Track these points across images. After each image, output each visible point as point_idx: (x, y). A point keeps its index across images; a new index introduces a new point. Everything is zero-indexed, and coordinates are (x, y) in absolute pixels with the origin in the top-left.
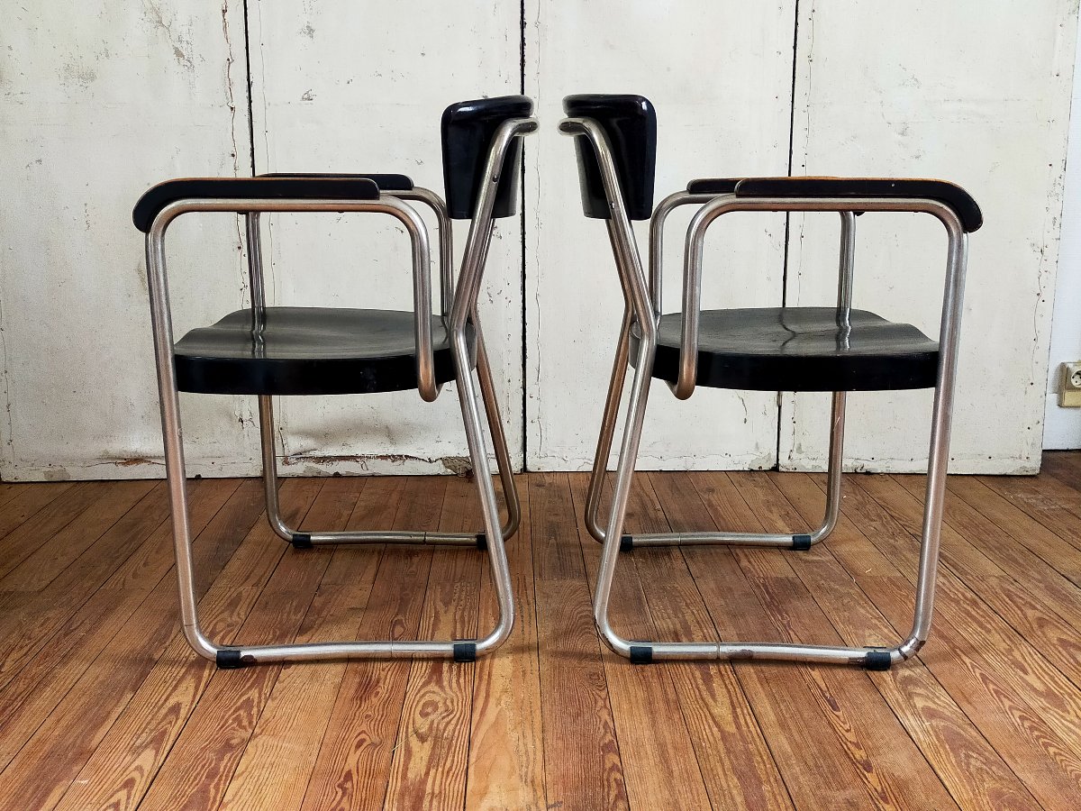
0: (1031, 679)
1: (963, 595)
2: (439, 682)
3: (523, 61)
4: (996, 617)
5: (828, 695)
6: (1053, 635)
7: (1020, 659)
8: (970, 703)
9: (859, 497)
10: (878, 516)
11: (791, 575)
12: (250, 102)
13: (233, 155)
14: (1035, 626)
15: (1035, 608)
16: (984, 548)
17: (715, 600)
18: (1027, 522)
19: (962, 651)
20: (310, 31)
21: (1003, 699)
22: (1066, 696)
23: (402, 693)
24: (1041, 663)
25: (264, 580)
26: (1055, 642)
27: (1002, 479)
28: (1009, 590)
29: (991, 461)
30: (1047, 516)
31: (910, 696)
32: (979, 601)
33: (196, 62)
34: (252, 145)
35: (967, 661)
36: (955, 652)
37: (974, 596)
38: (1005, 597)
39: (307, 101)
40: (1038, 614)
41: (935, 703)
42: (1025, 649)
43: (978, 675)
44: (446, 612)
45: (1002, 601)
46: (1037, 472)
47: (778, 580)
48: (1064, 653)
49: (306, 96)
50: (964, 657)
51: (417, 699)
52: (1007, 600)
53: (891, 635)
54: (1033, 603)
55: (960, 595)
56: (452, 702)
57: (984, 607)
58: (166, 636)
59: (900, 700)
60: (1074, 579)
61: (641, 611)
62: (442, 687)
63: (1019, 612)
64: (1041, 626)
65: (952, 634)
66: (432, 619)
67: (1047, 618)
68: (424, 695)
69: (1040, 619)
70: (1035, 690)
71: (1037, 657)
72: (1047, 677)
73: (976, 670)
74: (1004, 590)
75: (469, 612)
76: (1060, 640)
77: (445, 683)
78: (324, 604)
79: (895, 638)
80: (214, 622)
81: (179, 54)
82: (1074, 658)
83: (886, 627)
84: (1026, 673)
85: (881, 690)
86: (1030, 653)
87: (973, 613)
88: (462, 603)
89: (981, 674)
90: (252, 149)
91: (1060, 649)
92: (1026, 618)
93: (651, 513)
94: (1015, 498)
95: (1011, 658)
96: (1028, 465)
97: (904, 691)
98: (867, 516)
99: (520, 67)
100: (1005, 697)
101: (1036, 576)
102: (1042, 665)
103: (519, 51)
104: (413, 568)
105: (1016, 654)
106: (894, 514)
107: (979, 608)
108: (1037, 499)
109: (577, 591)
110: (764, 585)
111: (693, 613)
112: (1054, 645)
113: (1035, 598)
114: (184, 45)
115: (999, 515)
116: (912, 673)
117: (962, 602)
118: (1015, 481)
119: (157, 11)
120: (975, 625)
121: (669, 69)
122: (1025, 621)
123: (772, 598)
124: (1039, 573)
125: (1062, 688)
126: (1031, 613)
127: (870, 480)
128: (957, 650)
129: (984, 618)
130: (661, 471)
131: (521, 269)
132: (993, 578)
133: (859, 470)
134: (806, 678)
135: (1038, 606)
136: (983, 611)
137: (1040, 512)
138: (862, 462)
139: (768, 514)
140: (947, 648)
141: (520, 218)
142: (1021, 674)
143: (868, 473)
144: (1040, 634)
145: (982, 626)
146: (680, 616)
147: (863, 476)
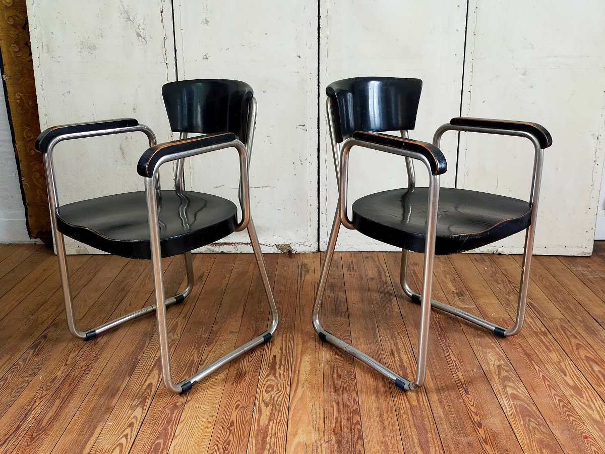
0: (568, 379)
1: (540, 329)
2: (275, 375)
3: (319, 36)
4: (555, 343)
5: (464, 386)
6: (583, 353)
7: (564, 367)
8: (535, 392)
9: (493, 269)
10: (502, 281)
12: (176, 60)
14: (575, 348)
15: (576, 338)
16: (556, 301)
17: (413, 330)
18: (580, 285)
19: (535, 362)
20: (207, 22)
21: (551, 389)
22: (584, 389)
23: (257, 380)
24: (574, 370)
25: (188, 315)
26: (583, 358)
27: (570, 259)
28: (565, 327)
29: (566, 249)
30: (592, 282)
31: (505, 387)
32: (548, 333)
33: (148, 39)
35: (537, 368)
36: (531, 363)
37: (547, 331)
38: (562, 331)
39: (205, 60)
40: (578, 342)
41: (517, 391)
42: (567, 361)
43: (541, 376)
44: (278, 335)
45: (560, 334)
46: (591, 254)
47: (446, 319)
48: (587, 364)
49: (205, 57)
50: (535, 366)
51: (264, 384)
52: (563, 333)
53: (500, 352)
54: (576, 335)
55: (539, 330)
56: (281, 386)
57: (550, 336)
58: (143, 346)
59: (500, 389)
60: (599, 321)
61: (375, 337)
62: (276, 377)
63: (567, 340)
64: (577, 348)
65: (531, 352)
67: (582, 344)
68: (267, 381)
69: (578, 344)
70: (568, 385)
71: (573, 366)
72: (576, 378)
73: (541, 373)
74: (562, 326)
75: (289, 335)
76: (586, 357)
77: (277, 375)
78: (219, 329)
79: (502, 354)
81: (139, 35)
82: (592, 368)
83: (498, 348)
84: (566, 375)
85: (491, 383)
86: (569, 364)
87: (544, 340)
88: (286, 330)
89: (543, 376)
91: (585, 362)
92: (571, 343)
93: (384, 279)
94: (577, 271)
95: (559, 366)
96: (586, 251)
97: (503, 383)
98: (497, 281)
99: (317, 40)
100: (553, 389)
101: (580, 318)
102: (575, 371)
103: (317, 31)
105: (562, 364)
106: (510, 280)
107: (547, 337)
108: (588, 271)
109: (343, 324)
110: (439, 322)
111: (401, 337)
112: (582, 360)
113: (577, 332)
114: (141, 30)
115: (566, 281)
116: (508, 374)
117: (539, 334)
118: (578, 260)
119: (127, 12)
120: (544, 348)
121: (397, 40)
122: (570, 346)
123: (442, 330)
124: (582, 317)
125: (582, 384)
126: (574, 341)
127: (501, 258)
128: (533, 362)
129: (549, 343)
130: (390, 252)
131: (317, 147)
132: (558, 320)
133: (495, 253)
134: (455, 376)
135: (578, 337)
136: (549, 339)
137: (588, 279)
138: (497, 248)
139: (444, 279)
140: (528, 360)
141: (317, 120)
142: (563, 376)
143: (500, 254)
144: (576, 353)
145: (547, 348)
146: (394, 339)
147: (497, 256)
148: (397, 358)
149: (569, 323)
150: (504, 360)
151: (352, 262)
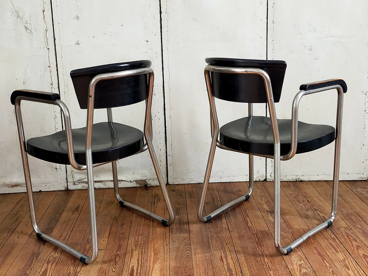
0: (350, 272)
1: (330, 236)
3: (161, 26)
4: (341, 246)
6: (361, 252)
7: (347, 263)
9: (296, 192)
10: (303, 201)
11: (267, 229)
12: (55, 46)
13: (49, 67)
14: (355, 249)
15: (356, 241)
16: (341, 214)
17: (237, 241)
18: (359, 202)
19: (326, 261)
20: (78, 18)
24: (355, 265)
25: (67, 238)
26: (362, 256)
27: (352, 182)
28: (348, 234)
29: (348, 175)
32: (336, 238)
33: (33, 31)
34: (57, 63)
35: (328, 265)
36: (324, 261)
37: (335, 237)
38: (346, 237)
39: (77, 45)
40: (357, 244)
42: (350, 259)
43: (331, 271)
44: (135, 250)
45: (345, 238)
46: (367, 179)
47: (262, 232)
48: (364, 260)
49: (77, 43)
50: (327, 264)
52: (347, 238)
53: (301, 254)
54: (356, 239)
55: (329, 236)
57: (337, 241)
58: (31, 264)
61: (209, 247)
63: (350, 243)
64: (357, 249)
65: (324, 253)
66: (130, 253)
67: (360, 245)
69: (358, 246)
71: (354, 263)
72: (356, 271)
73: (331, 269)
74: (346, 233)
75: (144, 250)
76: (364, 255)
79: (302, 256)
80: (49, 257)
81: (26, 28)
84: (349, 269)
86: (351, 261)
87: (333, 244)
88: (141, 246)
89: (332, 271)
90: (57, 64)
91: (363, 259)
92: (352, 245)
93: (216, 203)
94: (357, 191)
95: (344, 263)
96: (363, 176)
98: (298, 201)
99: (160, 29)
101: (359, 227)
103: (159, 23)
104: (123, 231)
105: (346, 261)
106: (309, 200)
107: (335, 241)
108: (365, 191)
109: (185, 239)
110: (256, 234)
111: (228, 247)
112: (361, 257)
113: (357, 237)
114: (28, 25)
115: (350, 200)
116: (307, 271)
117: (329, 239)
118: (358, 183)
119: (17, 12)
120: (333, 250)
121: (218, 28)
122: (352, 247)
123: (258, 240)
124: (361, 225)
126: (355, 243)
127: (302, 184)
128: (325, 261)
129: (337, 246)
130: (221, 182)
131: (163, 106)
132: (343, 228)
133: (297, 180)
134: (268, 274)
135: (358, 240)
136: (337, 243)
137: (365, 197)
138: (299, 177)
139: (260, 201)
140: (321, 260)
141: (162, 87)
142: (347, 270)
143: (301, 181)
144: (356, 252)
145: (335, 250)
146: (223, 249)
147: (299, 182)
148: (225, 263)
149: (351, 230)
150: (304, 260)
151: (193, 191)
